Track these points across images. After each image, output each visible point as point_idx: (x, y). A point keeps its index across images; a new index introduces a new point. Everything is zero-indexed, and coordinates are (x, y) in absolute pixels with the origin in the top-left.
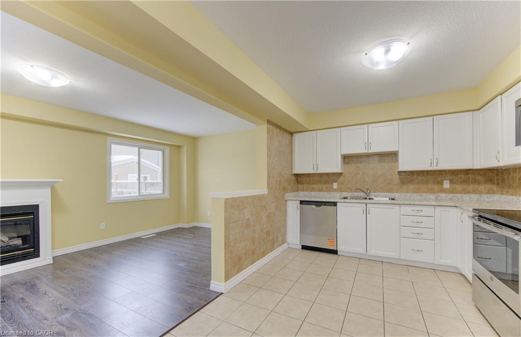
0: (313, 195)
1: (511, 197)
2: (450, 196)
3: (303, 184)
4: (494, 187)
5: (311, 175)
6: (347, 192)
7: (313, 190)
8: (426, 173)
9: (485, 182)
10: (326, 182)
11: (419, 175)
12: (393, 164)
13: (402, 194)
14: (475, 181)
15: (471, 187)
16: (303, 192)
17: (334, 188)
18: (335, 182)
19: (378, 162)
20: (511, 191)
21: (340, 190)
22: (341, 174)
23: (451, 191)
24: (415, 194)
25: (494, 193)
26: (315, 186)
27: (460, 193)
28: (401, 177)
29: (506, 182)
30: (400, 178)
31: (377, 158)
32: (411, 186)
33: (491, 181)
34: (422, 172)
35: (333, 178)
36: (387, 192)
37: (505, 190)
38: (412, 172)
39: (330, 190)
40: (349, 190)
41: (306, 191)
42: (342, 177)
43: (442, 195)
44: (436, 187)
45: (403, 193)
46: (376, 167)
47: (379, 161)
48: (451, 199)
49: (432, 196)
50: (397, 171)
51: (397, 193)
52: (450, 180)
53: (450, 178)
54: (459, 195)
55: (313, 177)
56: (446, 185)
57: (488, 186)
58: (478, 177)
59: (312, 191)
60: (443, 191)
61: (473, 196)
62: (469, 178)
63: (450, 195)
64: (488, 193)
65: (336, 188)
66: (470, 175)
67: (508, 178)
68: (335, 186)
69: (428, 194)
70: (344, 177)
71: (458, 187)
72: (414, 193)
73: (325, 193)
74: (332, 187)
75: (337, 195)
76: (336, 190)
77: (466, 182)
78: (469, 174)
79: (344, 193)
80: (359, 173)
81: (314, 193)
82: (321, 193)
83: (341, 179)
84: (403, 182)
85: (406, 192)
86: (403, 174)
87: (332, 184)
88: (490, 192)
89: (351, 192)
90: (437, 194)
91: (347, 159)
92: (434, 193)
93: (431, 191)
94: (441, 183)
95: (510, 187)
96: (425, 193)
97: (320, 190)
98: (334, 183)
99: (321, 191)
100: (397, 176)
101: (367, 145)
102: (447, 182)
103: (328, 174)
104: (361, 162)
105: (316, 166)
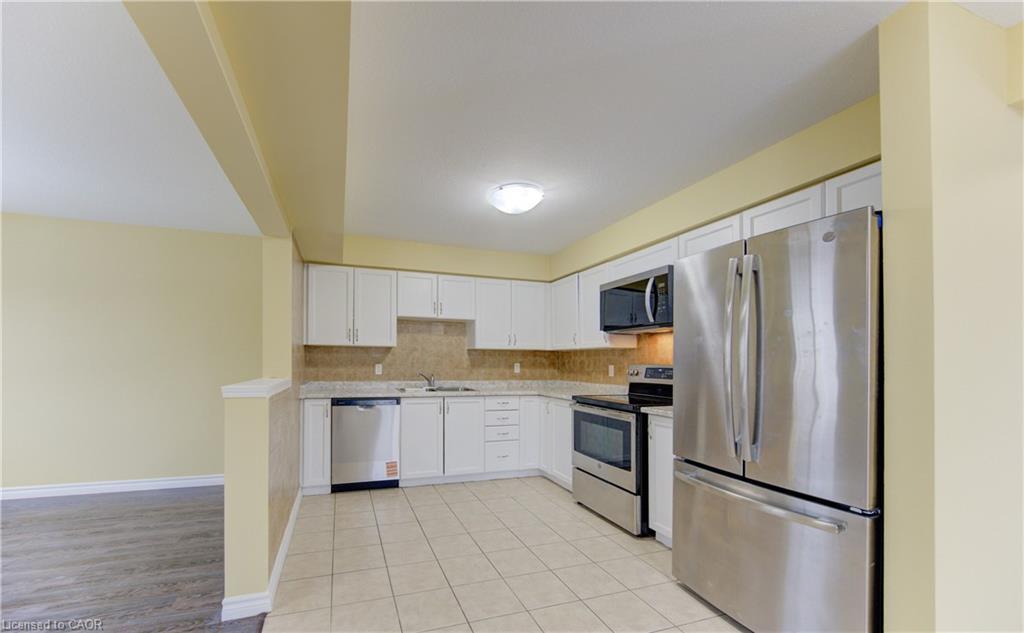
0: (338, 387)
1: (572, 383)
2: (521, 383)
3: (316, 366)
4: (556, 371)
5: (335, 349)
6: (399, 380)
7: (337, 377)
8: (497, 354)
9: (550, 365)
10: (363, 364)
12: (462, 338)
14: (542, 365)
15: (537, 372)
16: (316, 383)
17: (377, 373)
18: (379, 363)
19: (442, 333)
20: (572, 375)
21: (386, 377)
22: (388, 349)
23: (521, 377)
26: (341, 370)
27: (529, 379)
28: (471, 357)
29: (567, 366)
30: (470, 359)
31: (441, 327)
32: (483, 371)
33: (553, 364)
34: (495, 351)
35: (377, 356)
36: (453, 381)
37: (566, 375)
38: (484, 351)
39: (370, 377)
40: (403, 376)
41: (323, 379)
42: (390, 355)
43: (514, 382)
44: (507, 371)
45: (474, 379)
46: (437, 341)
47: (445, 333)
48: (522, 387)
49: (504, 384)
50: (467, 348)
52: (520, 363)
53: (520, 360)
54: (528, 382)
55: (337, 352)
56: (517, 369)
57: (552, 370)
58: (544, 360)
59: (335, 380)
60: (514, 377)
61: (540, 382)
62: (536, 361)
63: (522, 381)
64: (551, 379)
65: (380, 373)
66: (538, 358)
67: (569, 362)
68: (379, 369)
69: (501, 381)
70: (393, 355)
71: (527, 371)
73: (362, 383)
74: (374, 372)
75: (383, 385)
76: (380, 378)
77: (534, 365)
78: (536, 356)
79: (393, 382)
80: (415, 349)
81: (341, 383)
82: (354, 383)
83: (389, 357)
84: (473, 365)
85: (478, 379)
86: (474, 353)
87: (374, 366)
88: (553, 378)
89: (404, 379)
90: (509, 381)
91: (403, 323)
92: (506, 379)
93: (502, 377)
94: (512, 367)
95: (571, 371)
96: (498, 379)
97: (350, 378)
98: (377, 365)
99: (353, 380)
100: (466, 356)
101: (437, 306)
102: (518, 365)
103: (366, 349)
104: (420, 331)
105: (353, 333)
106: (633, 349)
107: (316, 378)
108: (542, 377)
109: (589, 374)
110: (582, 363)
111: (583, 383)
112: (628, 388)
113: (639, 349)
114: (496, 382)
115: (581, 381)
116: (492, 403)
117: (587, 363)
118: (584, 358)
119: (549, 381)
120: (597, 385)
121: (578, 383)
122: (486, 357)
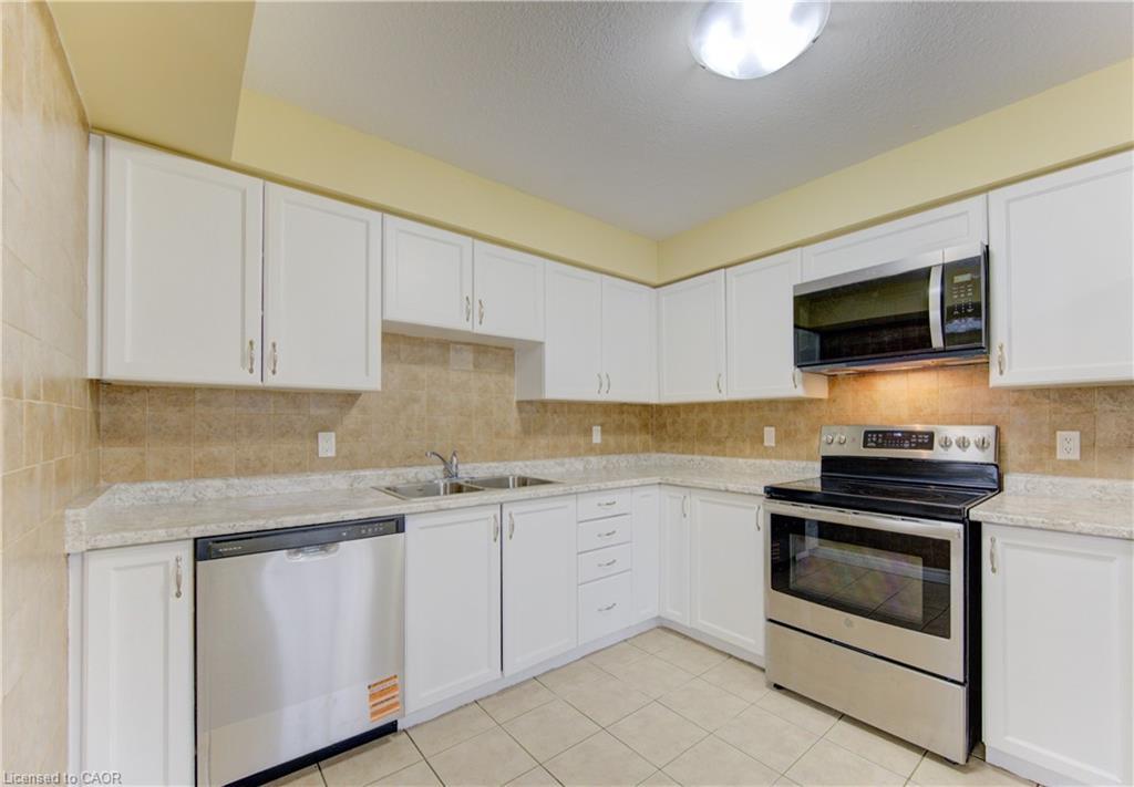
2: (603, 460)
3: (133, 439)
4: (649, 438)
5: (198, 396)
6: (377, 467)
8: (566, 409)
9: (641, 428)
10: (284, 433)
11: (555, 412)
13: (528, 463)
14: (631, 429)
15: (625, 440)
16: (138, 488)
17: (322, 454)
18: (326, 429)
19: (471, 367)
21: (348, 461)
22: (350, 398)
23: (603, 450)
24: (551, 462)
25: (648, 451)
26: (219, 450)
27: (613, 453)
28: (524, 415)
30: (522, 419)
31: (468, 356)
32: (543, 442)
33: (645, 427)
36: (493, 460)
39: (304, 464)
40: (385, 460)
41: (162, 475)
42: (354, 412)
43: (593, 459)
44: (582, 441)
45: (528, 459)
46: (460, 381)
47: (477, 366)
48: (604, 467)
50: (516, 398)
51: (515, 459)
52: (602, 425)
53: (600, 420)
54: (614, 458)
56: (597, 436)
57: (644, 437)
58: (634, 420)
59: (199, 476)
60: (592, 450)
61: (630, 457)
62: (623, 421)
63: (605, 458)
65: (332, 454)
66: (625, 416)
68: (327, 445)
69: (573, 460)
70: (365, 411)
71: (612, 440)
72: (548, 457)
73: (280, 479)
74: (315, 451)
76: (328, 465)
77: (620, 429)
78: (623, 413)
79: (363, 474)
80: (415, 399)
81: (218, 483)
83: (354, 417)
84: (528, 430)
85: (534, 458)
86: (528, 407)
87: (314, 437)
88: (646, 449)
89: (390, 467)
90: (585, 459)
92: (581, 455)
93: (574, 452)
94: (588, 432)
96: (565, 456)
97: (249, 469)
98: (321, 435)
100: (515, 414)
101: (471, 306)
102: (599, 428)
103: (294, 397)
104: (422, 361)
105: (261, 351)
106: (820, 400)
107: (137, 475)
108: (631, 450)
109: (719, 442)
110: (703, 423)
111: (709, 458)
112: (818, 466)
113: (832, 400)
114: (567, 460)
115: (702, 452)
116: (589, 505)
117: (714, 423)
118: (704, 415)
119: (642, 456)
120: (740, 460)
121: (697, 458)
122: (549, 414)
